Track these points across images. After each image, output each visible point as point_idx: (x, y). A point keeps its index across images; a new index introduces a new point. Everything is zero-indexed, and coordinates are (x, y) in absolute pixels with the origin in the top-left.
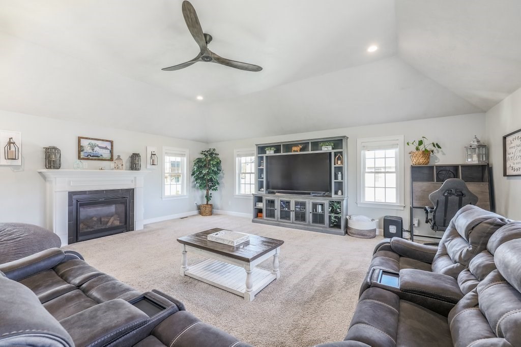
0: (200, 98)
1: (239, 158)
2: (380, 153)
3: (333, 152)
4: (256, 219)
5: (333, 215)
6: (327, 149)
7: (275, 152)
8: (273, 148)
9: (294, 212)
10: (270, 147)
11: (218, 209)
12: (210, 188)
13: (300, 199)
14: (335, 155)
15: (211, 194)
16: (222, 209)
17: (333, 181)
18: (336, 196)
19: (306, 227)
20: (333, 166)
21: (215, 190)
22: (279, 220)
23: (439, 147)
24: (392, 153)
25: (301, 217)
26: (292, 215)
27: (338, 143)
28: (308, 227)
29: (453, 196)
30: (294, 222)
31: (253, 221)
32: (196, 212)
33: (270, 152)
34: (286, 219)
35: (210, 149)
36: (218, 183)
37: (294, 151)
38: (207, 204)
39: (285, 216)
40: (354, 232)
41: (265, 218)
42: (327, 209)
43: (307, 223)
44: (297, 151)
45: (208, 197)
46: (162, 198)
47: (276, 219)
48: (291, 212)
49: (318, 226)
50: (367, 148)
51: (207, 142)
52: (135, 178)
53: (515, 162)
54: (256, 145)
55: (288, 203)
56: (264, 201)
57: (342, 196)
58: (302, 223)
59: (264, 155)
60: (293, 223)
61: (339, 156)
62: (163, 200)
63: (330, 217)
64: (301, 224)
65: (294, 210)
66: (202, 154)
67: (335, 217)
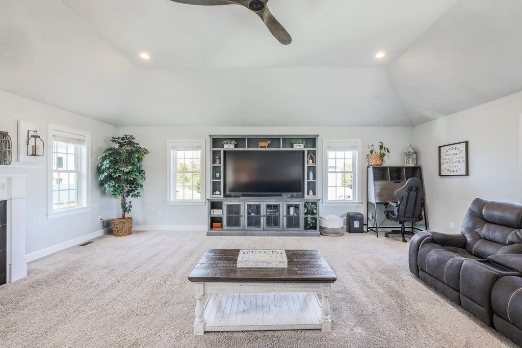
0: (145, 56)
1: (175, 152)
2: (340, 154)
3: (306, 150)
4: (212, 231)
5: (309, 216)
6: (298, 147)
7: (236, 146)
8: (233, 142)
9: (265, 218)
10: (230, 139)
11: (137, 223)
12: (128, 193)
13: (273, 201)
14: (308, 154)
15: (130, 202)
16: (145, 223)
17: (306, 181)
18: (308, 196)
19: (280, 232)
20: (306, 165)
21: (137, 195)
22: (246, 228)
23: (388, 152)
24: (349, 154)
25: (273, 222)
26: (263, 221)
27: (311, 141)
28: (282, 232)
29: (413, 192)
30: (265, 228)
31: (208, 234)
32: (101, 232)
33: (229, 147)
34: (255, 226)
35: (126, 135)
36: (141, 186)
37: (262, 147)
38: (124, 217)
39: (253, 222)
40: (329, 232)
41: (226, 228)
42: (303, 210)
43: (281, 228)
44: (265, 147)
45: (125, 208)
46: (47, 215)
47: (241, 228)
48: (262, 218)
49: (294, 230)
50: (330, 148)
51: (116, 125)
52: (10, 179)
53: (452, 165)
54: (210, 136)
55: (258, 207)
56: (225, 208)
57: (314, 196)
58: (275, 228)
59: (222, 150)
60: (263, 230)
61: (313, 155)
62: (49, 217)
63: (306, 219)
64: (274, 230)
65: (265, 214)
66: (113, 141)
67: (312, 218)
